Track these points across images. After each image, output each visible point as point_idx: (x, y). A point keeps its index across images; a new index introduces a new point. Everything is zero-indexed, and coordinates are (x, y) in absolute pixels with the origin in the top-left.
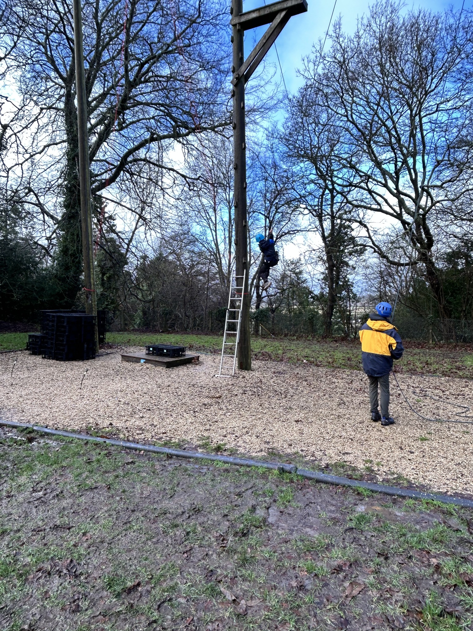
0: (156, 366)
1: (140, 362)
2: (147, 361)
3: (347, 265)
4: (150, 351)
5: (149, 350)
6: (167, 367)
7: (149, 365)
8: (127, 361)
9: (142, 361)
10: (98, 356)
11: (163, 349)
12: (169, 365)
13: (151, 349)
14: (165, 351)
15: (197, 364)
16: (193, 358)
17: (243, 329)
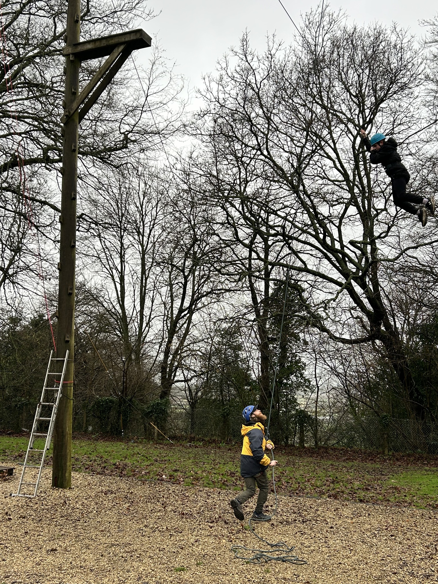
17: (60, 430)
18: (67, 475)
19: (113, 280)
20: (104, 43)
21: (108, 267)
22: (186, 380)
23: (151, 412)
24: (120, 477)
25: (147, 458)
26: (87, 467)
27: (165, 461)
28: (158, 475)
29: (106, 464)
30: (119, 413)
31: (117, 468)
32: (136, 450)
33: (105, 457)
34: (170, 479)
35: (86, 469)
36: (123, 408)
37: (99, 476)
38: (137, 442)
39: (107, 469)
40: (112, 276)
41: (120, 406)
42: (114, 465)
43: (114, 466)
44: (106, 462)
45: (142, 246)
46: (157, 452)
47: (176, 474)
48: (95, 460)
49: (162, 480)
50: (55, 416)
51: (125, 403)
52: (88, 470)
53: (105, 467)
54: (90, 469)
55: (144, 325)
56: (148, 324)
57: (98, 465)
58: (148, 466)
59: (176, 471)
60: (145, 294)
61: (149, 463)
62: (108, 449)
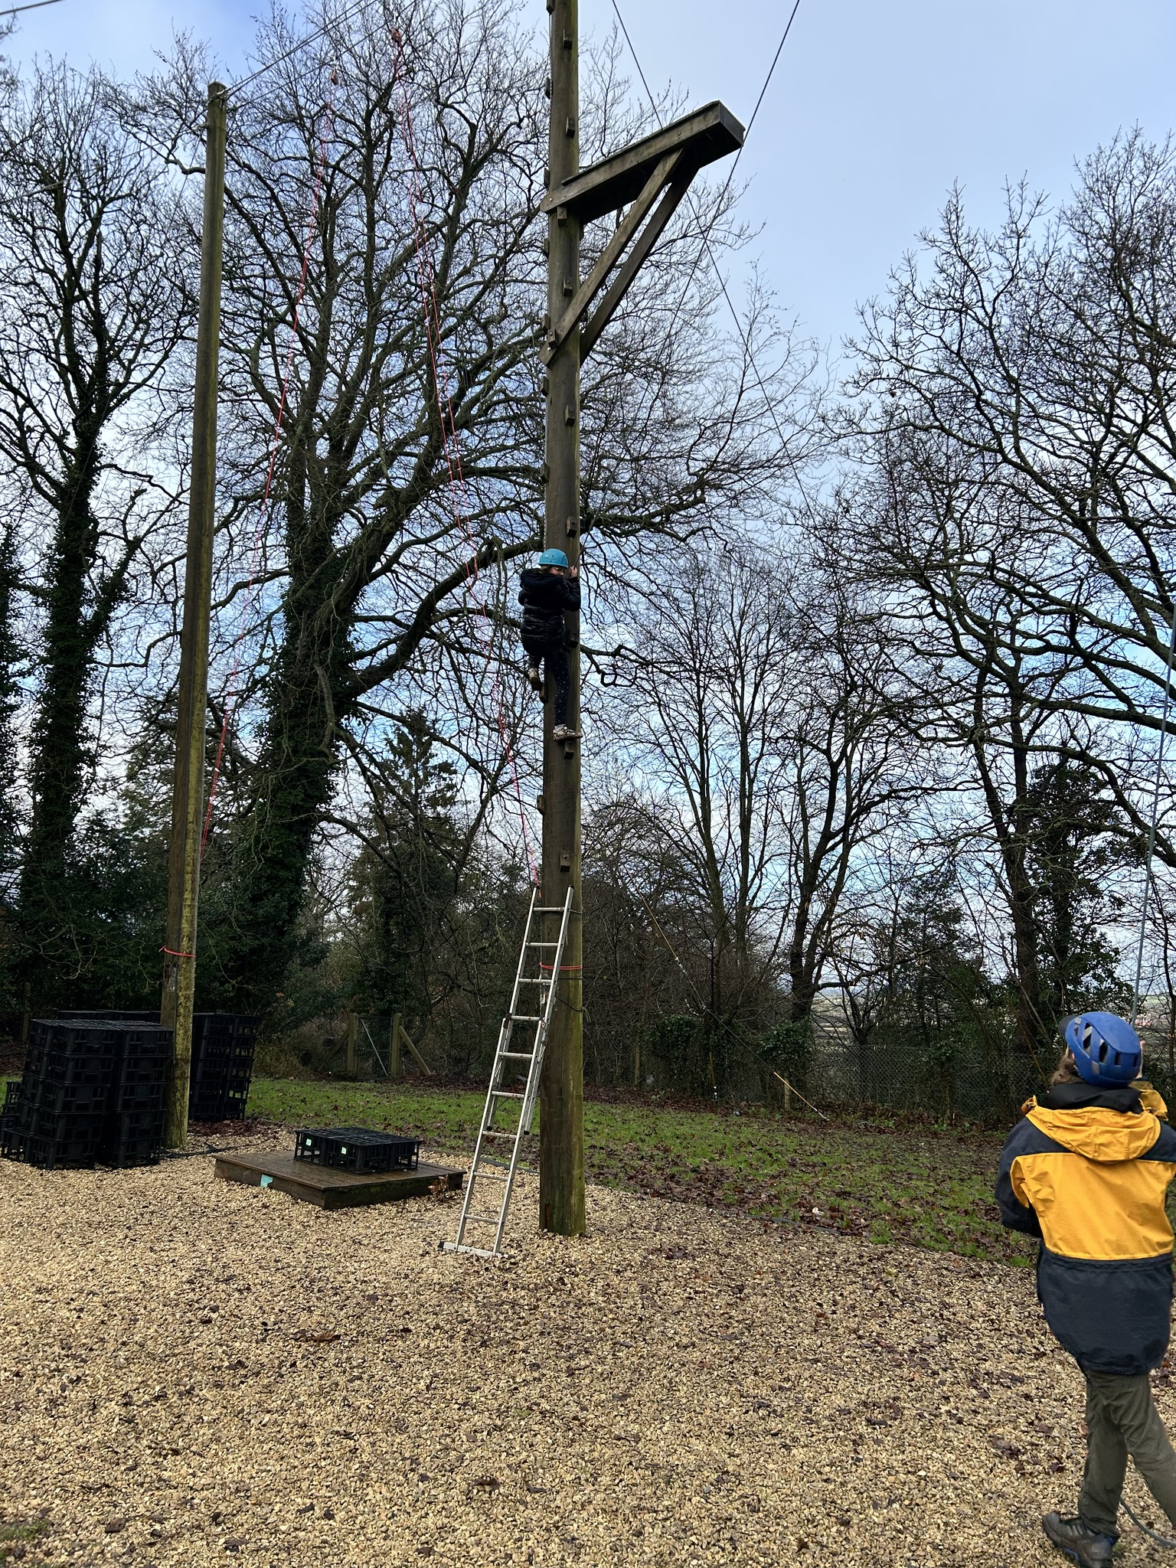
0: (296, 1198)
1: (257, 1184)
2: (279, 1183)
3: (1095, 892)
4: (305, 1148)
5: (301, 1144)
6: (327, 1207)
7: (276, 1197)
8: (228, 1179)
9: (265, 1181)
10: (173, 1156)
11: (338, 1146)
12: (335, 1200)
13: (309, 1142)
14: (344, 1151)
15: (442, 1201)
16: (436, 1178)
17: (555, 1087)
18: (574, 1200)
19: (687, 786)
20: (631, 161)
21: (676, 762)
22: (844, 984)
23: (775, 1048)
24: (709, 1206)
25: (770, 1155)
26: (632, 1173)
27: (814, 1166)
28: (801, 1205)
29: (675, 1169)
30: (706, 1049)
31: (700, 1180)
32: (746, 1134)
33: (676, 1149)
34: (832, 1217)
35: (630, 1178)
36: (714, 1038)
37: (657, 1201)
38: (746, 1114)
39: (678, 1183)
40: (685, 779)
41: (708, 1033)
42: (694, 1171)
43: (693, 1175)
44: (676, 1164)
45: (741, 716)
46: (791, 1142)
47: (845, 1203)
48: (652, 1157)
49: (811, 1221)
50: (542, 1049)
51: (717, 1027)
52: (632, 1182)
53: (672, 1177)
54: (638, 1182)
55: (751, 873)
56: (759, 870)
57: (658, 1169)
58: (773, 1177)
59: (843, 1194)
60: (750, 811)
61: (773, 1170)
62: (683, 1130)
